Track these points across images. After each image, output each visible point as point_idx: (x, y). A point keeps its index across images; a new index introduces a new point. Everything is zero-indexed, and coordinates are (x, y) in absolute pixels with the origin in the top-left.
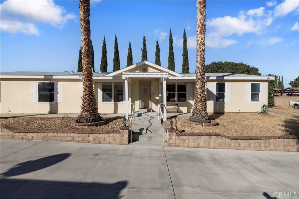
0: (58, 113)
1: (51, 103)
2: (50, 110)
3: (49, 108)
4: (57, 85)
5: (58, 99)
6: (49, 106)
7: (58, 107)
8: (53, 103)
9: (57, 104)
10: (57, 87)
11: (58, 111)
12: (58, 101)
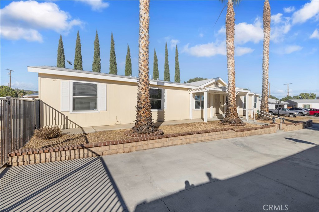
0: (165, 120)
1: (159, 110)
2: (158, 118)
3: (157, 117)
4: (164, 92)
5: (165, 107)
6: (157, 114)
7: (164, 114)
8: (160, 110)
9: (164, 112)
10: (164, 95)
11: (165, 118)
12: (165, 109)
